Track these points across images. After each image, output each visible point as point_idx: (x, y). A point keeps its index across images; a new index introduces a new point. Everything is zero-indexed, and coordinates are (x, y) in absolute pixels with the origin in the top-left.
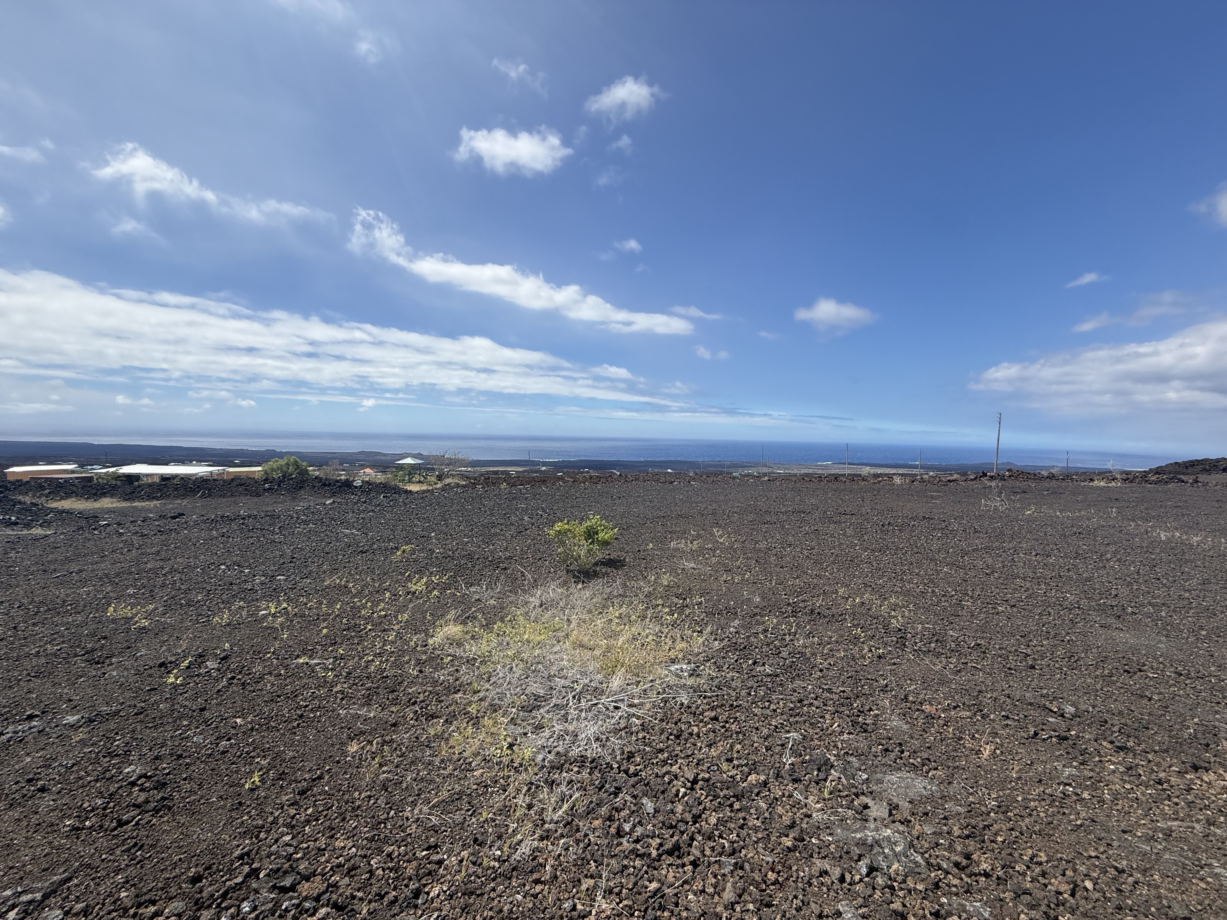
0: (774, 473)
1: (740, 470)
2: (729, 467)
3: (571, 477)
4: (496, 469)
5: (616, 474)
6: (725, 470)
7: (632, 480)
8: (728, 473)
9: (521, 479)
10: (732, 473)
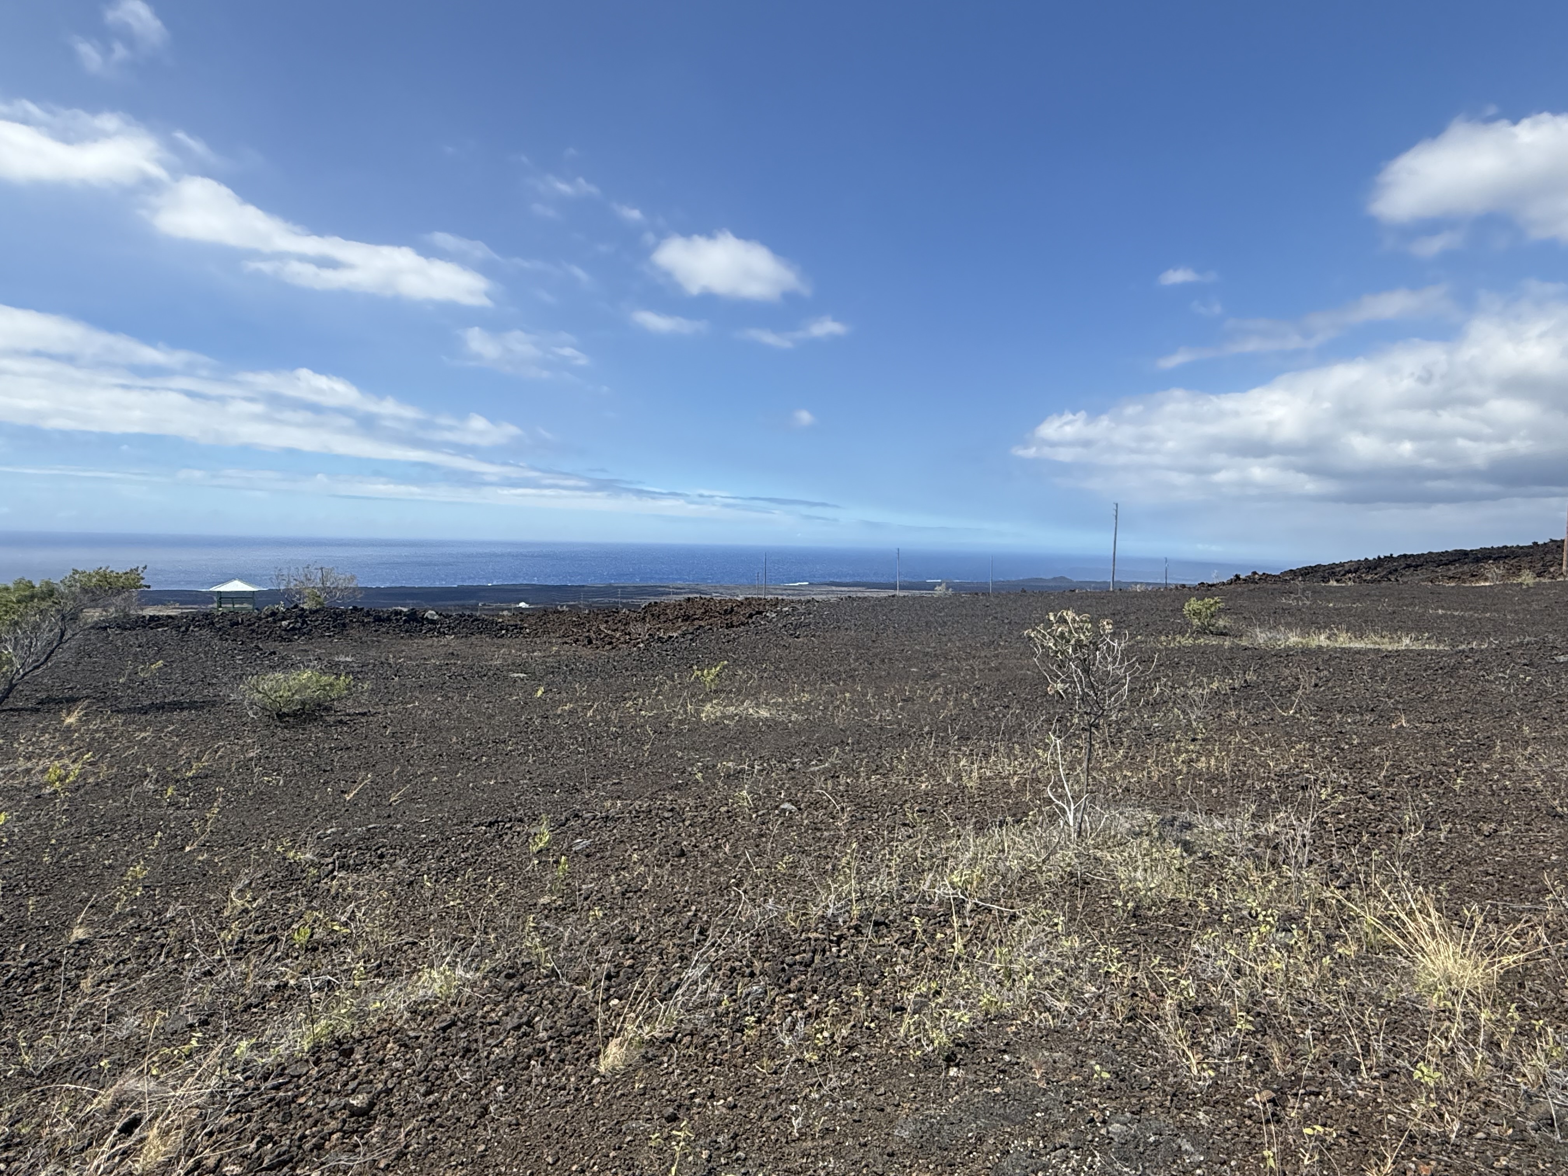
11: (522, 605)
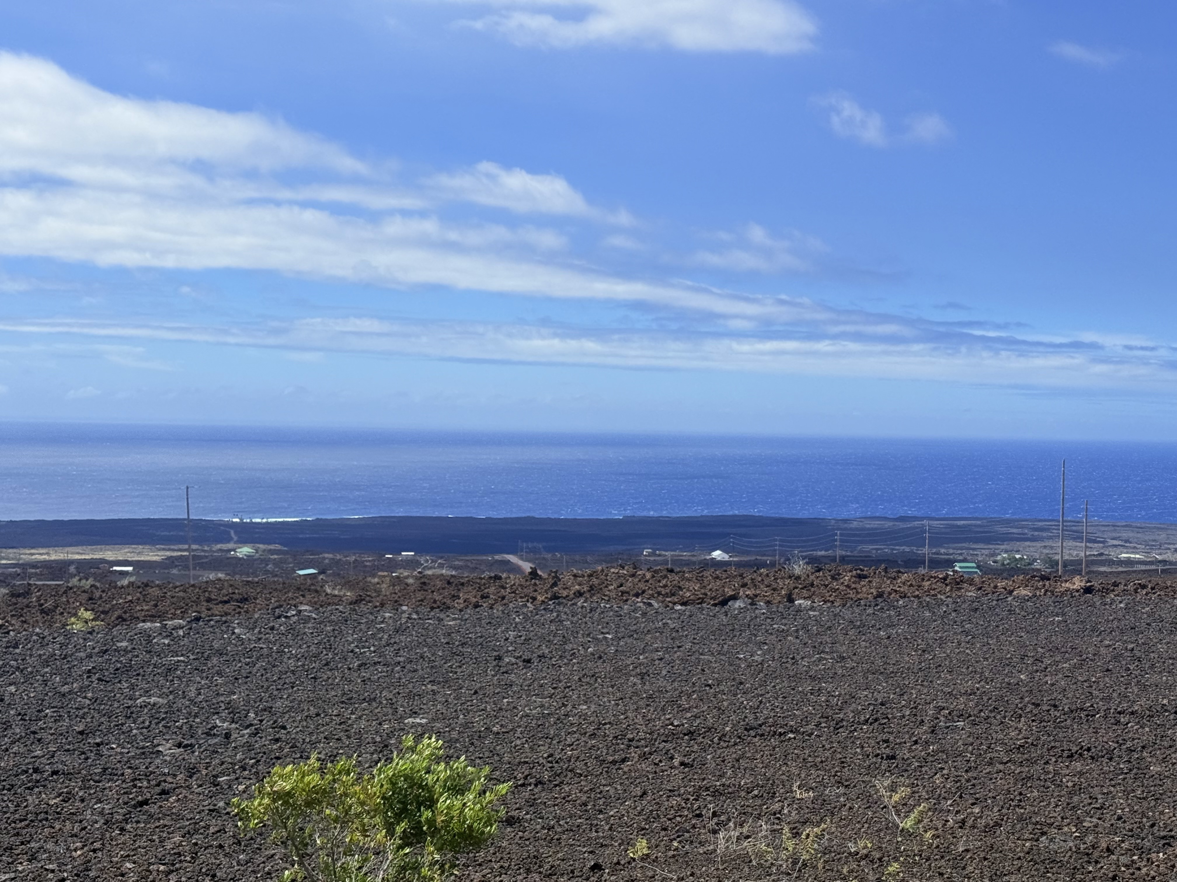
0: (1111, 563)
1: (982, 552)
2: (938, 539)
3: (348, 584)
4: (56, 555)
5: (516, 569)
6: (926, 550)
7: (580, 594)
8: (935, 564)
9: (155, 592)
10: (950, 563)
11: (717, 554)
